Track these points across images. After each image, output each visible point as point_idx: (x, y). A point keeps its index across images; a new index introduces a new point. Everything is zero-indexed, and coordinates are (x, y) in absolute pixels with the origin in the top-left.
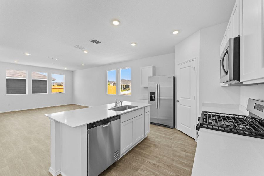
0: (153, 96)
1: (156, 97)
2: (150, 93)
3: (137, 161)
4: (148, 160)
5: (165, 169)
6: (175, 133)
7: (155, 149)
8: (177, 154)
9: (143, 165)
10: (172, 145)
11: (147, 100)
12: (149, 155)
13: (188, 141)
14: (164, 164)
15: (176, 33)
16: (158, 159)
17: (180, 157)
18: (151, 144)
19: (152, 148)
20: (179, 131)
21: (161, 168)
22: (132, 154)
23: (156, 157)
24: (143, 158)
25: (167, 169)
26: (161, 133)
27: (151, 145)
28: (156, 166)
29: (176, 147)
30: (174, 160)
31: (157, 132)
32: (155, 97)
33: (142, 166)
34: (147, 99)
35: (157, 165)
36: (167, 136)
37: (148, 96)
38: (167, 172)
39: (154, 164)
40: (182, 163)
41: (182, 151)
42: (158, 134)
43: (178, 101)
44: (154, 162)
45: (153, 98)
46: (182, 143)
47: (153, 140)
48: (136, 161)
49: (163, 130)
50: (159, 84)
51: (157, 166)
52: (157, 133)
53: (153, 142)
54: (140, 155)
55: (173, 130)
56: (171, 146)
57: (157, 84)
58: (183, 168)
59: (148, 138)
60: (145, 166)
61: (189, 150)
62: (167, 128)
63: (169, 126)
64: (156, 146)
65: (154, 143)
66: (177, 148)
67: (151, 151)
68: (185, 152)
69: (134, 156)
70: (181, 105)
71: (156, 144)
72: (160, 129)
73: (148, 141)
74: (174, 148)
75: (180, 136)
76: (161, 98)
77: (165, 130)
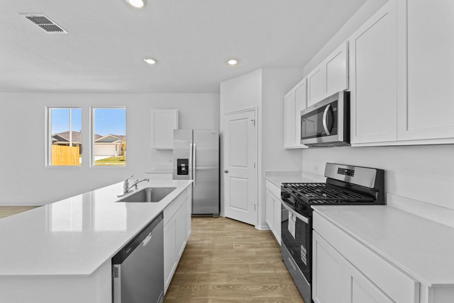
0: (183, 165)
1: (190, 167)
2: (178, 160)
3: (193, 294)
4: (212, 283)
5: (245, 285)
6: (226, 223)
7: (213, 259)
8: (246, 254)
9: (209, 297)
10: (232, 243)
11: (170, 173)
12: (208, 275)
13: (247, 230)
14: (239, 279)
15: (233, 62)
16: (226, 274)
17: (252, 258)
18: (200, 253)
19: (207, 260)
20: (228, 219)
21: (238, 288)
22: (178, 286)
23: (221, 272)
24: (202, 283)
25: (248, 285)
26: (205, 230)
27: (202, 256)
28: (229, 288)
29: (239, 246)
30: (247, 266)
31: (198, 229)
32: (187, 167)
33: (208, 299)
34: (172, 172)
35: (230, 285)
36: (216, 232)
37: (174, 166)
38: (250, 290)
39: (227, 287)
40: (259, 266)
41: (250, 247)
42: (201, 232)
43: (227, 172)
44: (224, 282)
45: (183, 169)
46: (242, 236)
47: (199, 246)
48: (193, 297)
49: (207, 224)
50: (194, 145)
51: (231, 287)
52: (199, 232)
53: (201, 248)
54: (194, 280)
55: (219, 219)
56: (230, 246)
57: (191, 145)
58: (265, 272)
59: (189, 243)
60: (214, 297)
61: (256, 243)
62: (209, 218)
63: (212, 214)
64: (210, 254)
65: (204, 250)
66: (241, 246)
67: (207, 265)
68: (253, 248)
69: (183, 288)
70: (232, 178)
71: (207, 250)
72: (199, 222)
73: (193, 250)
74: (237, 248)
75: (233, 226)
76: (198, 168)
77: (208, 223)
